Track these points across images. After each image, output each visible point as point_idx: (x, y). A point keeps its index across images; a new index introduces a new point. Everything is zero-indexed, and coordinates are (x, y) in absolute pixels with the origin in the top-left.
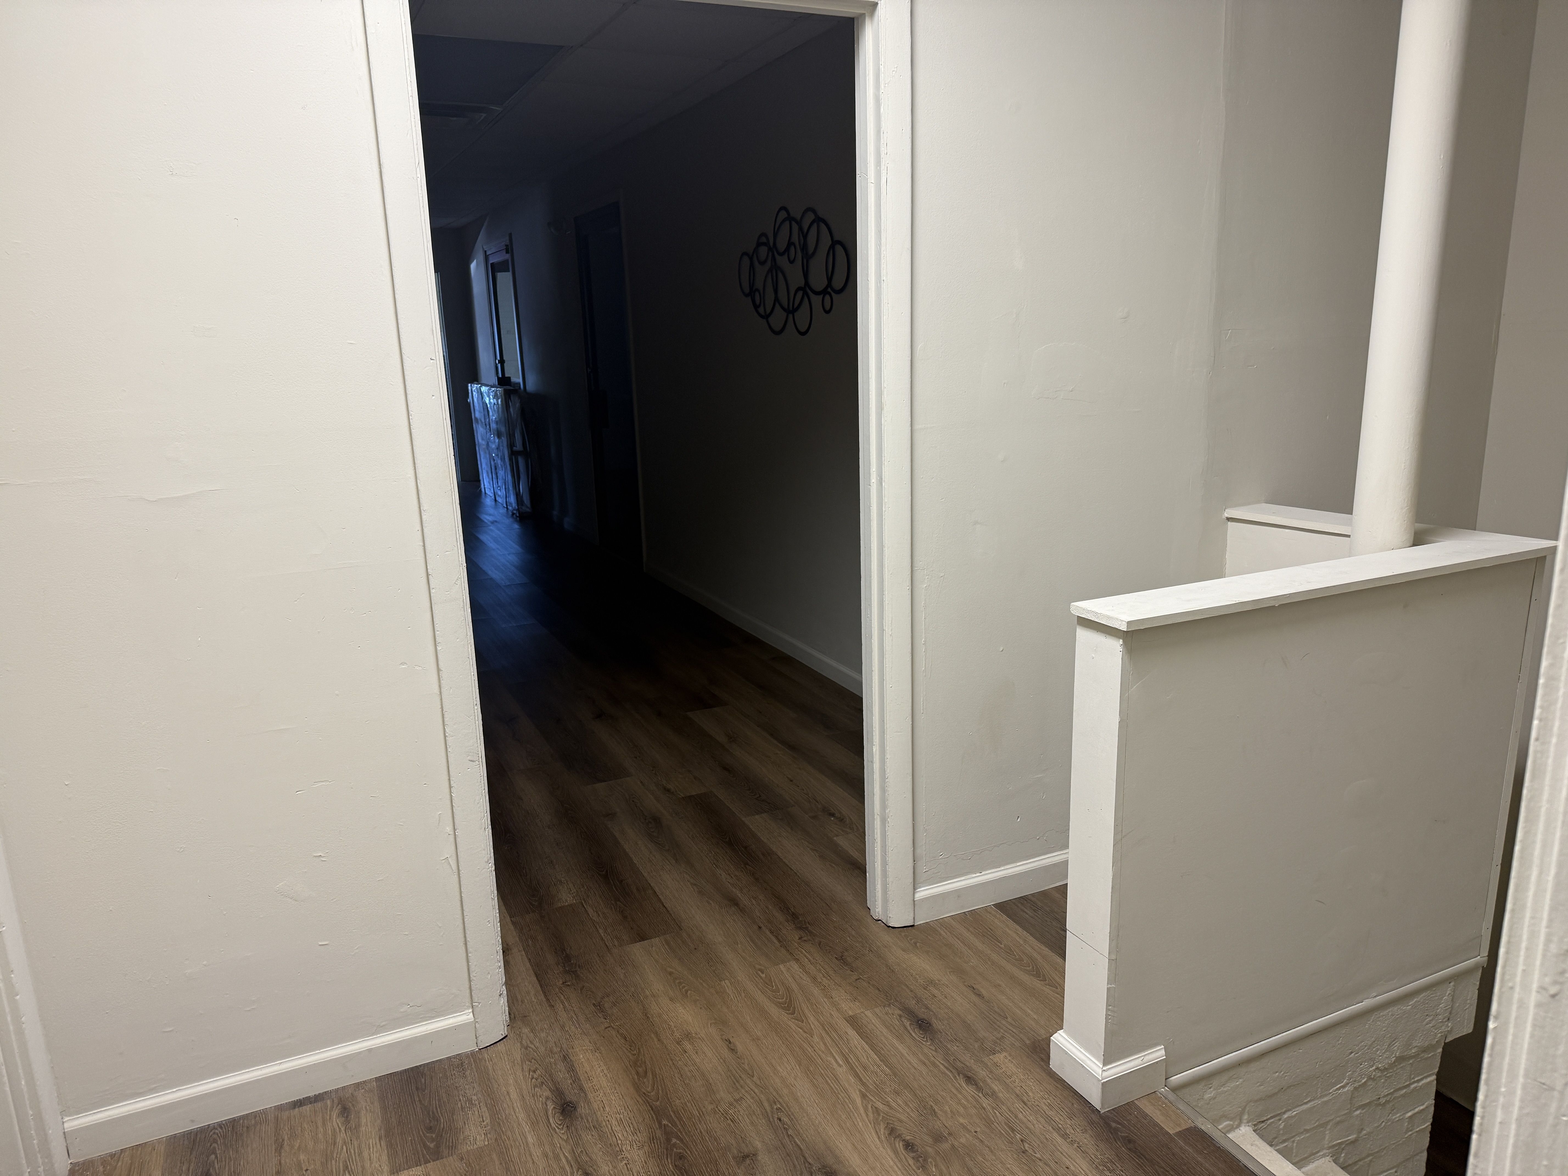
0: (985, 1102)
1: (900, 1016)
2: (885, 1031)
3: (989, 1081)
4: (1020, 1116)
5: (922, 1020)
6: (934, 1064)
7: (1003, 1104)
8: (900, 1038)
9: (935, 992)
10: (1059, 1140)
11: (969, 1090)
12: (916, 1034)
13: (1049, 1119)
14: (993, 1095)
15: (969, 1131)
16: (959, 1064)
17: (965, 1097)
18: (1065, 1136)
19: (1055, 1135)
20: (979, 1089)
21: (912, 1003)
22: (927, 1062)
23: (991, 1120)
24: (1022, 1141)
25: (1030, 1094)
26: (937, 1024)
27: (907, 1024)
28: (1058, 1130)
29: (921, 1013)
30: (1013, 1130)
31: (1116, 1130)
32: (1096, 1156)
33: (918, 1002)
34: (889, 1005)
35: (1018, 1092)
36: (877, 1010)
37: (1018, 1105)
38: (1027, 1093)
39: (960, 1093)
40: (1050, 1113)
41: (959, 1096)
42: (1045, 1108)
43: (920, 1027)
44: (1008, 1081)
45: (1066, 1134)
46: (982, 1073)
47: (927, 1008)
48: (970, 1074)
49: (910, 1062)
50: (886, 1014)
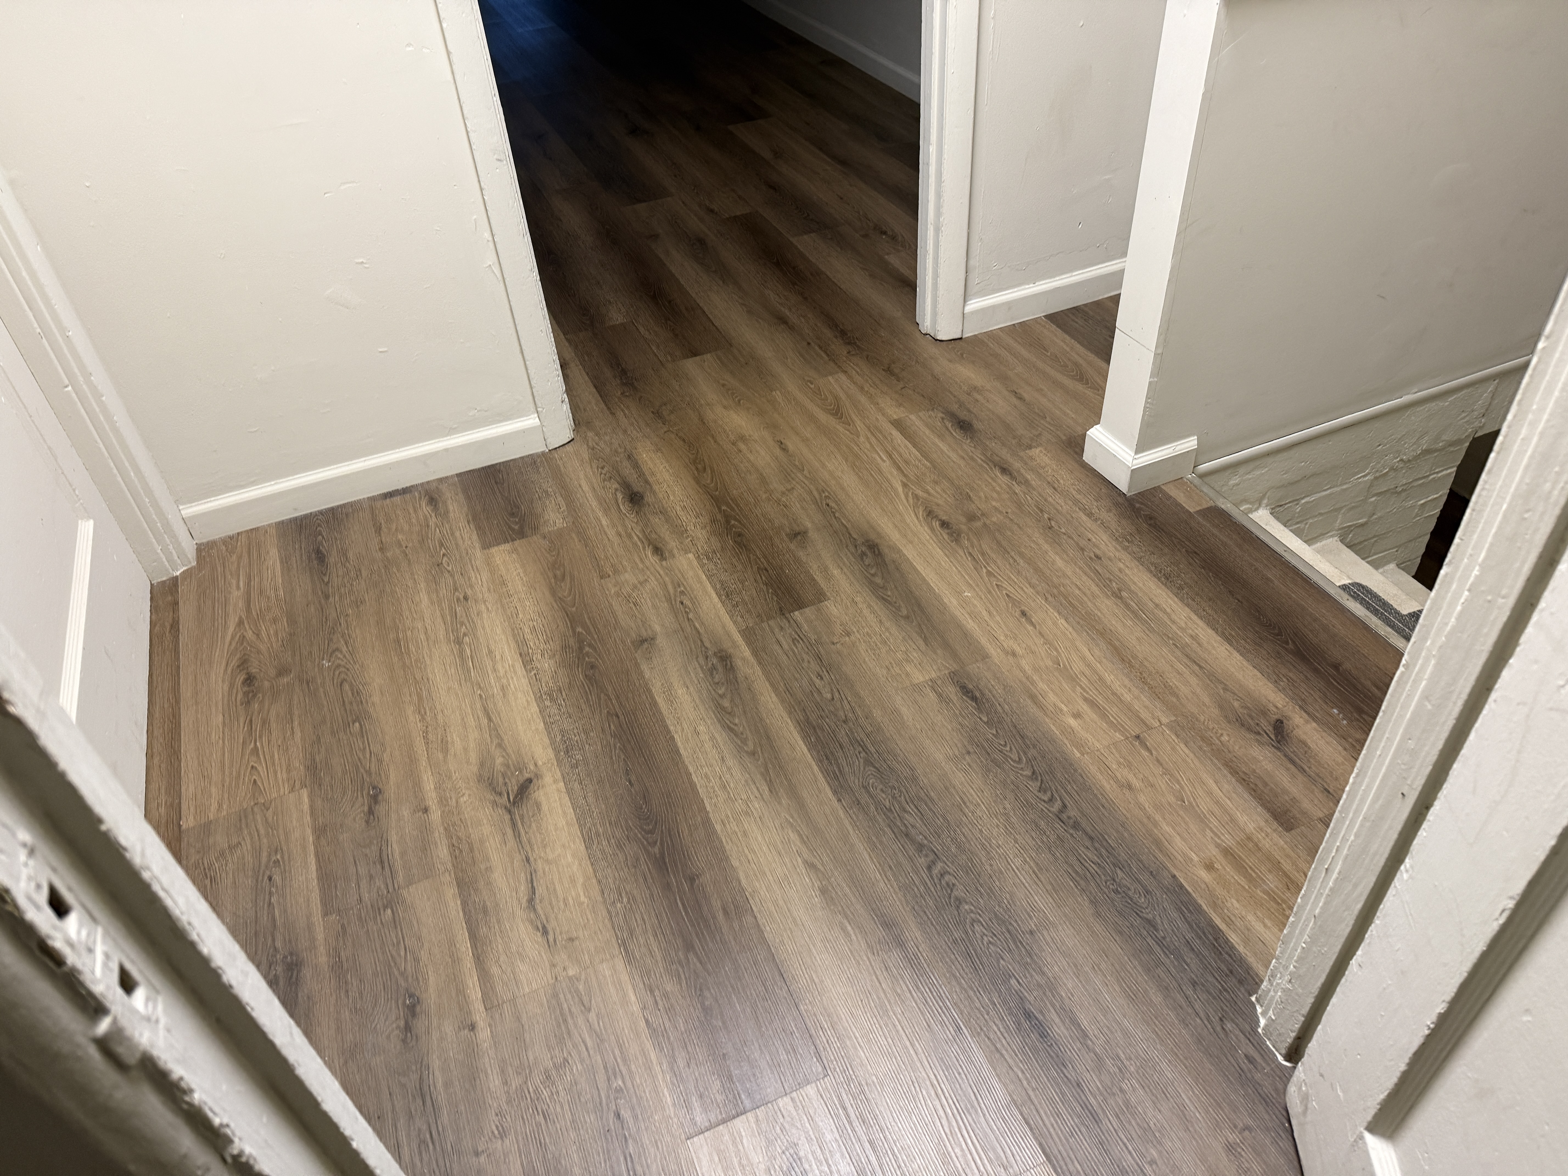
0: (1017, 489)
1: (943, 419)
2: (927, 432)
3: (1023, 471)
4: (1050, 499)
5: (964, 422)
6: (972, 458)
7: (1034, 489)
8: (941, 437)
9: (978, 397)
10: (1084, 518)
11: (1004, 479)
12: (958, 434)
13: (1076, 502)
14: (1027, 483)
15: (1001, 512)
16: (996, 459)
17: (999, 485)
18: (1090, 515)
19: (1081, 514)
20: (1013, 477)
21: (955, 407)
22: (965, 456)
23: (1021, 503)
24: (1049, 519)
25: (1062, 481)
26: (977, 425)
27: (949, 425)
28: (1084, 510)
29: (963, 415)
30: (1042, 511)
31: (1139, 509)
32: (1116, 530)
33: (960, 406)
34: (933, 410)
35: (1049, 480)
36: (921, 414)
37: (1049, 491)
38: (1058, 481)
39: (995, 481)
40: (1078, 497)
41: (994, 484)
42: (1074, 492)
43: (961, 427)
44: (1041, 471)
45: (1092, 513)
46: (1017, 465)
47: (969, 411)
48: (1005, 466)
49: (949, 457)
50: (930, 417)
